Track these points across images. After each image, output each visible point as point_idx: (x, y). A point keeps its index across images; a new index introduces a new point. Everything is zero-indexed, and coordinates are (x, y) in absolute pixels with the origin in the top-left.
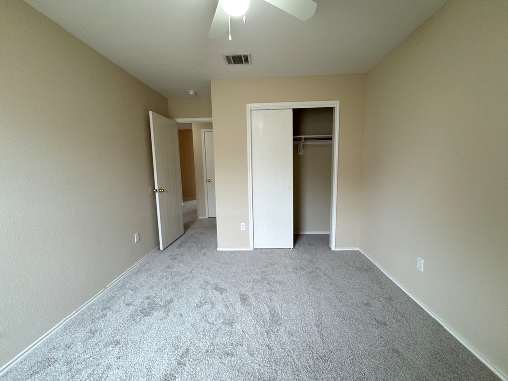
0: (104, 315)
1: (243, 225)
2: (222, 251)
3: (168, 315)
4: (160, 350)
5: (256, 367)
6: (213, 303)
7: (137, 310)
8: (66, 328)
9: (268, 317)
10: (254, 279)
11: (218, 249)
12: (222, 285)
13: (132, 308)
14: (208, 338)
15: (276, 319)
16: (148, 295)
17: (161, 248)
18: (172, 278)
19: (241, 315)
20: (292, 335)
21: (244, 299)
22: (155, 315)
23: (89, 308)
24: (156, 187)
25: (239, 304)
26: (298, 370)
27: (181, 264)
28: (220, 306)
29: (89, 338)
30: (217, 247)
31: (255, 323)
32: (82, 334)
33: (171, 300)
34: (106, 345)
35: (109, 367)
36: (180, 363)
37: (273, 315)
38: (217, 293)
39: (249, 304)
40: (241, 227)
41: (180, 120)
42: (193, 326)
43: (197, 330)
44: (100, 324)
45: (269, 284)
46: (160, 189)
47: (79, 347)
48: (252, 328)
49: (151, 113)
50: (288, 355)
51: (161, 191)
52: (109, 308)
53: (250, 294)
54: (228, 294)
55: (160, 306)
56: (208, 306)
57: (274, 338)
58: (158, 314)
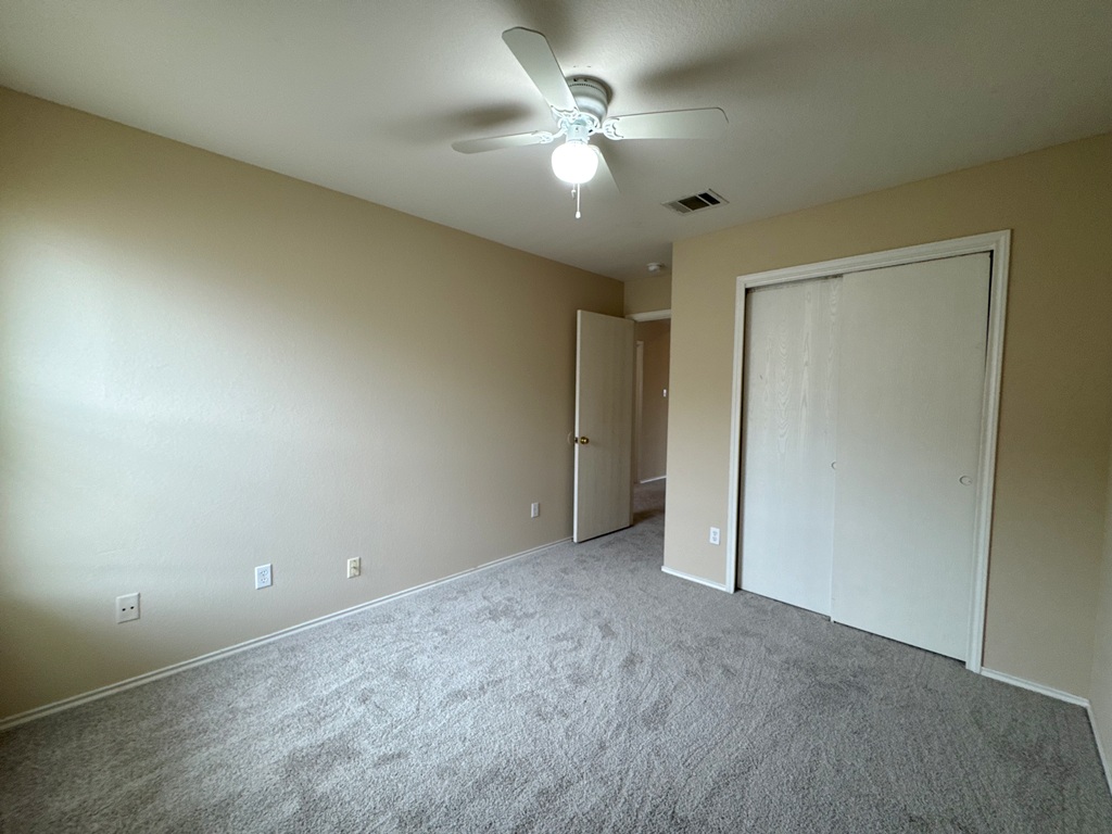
0: (456, 598)
1: (715, 533)
2: (667, 575)
3: (513, 630)
4: (474, 664)
5: (561, 753)
6: (580, 645)
7: (488, 608)
8: (418, 597)
9: (645, 706)
10: (681, 642)
11: (664, 569)
12: (617, 627)
13: (486, 603)
14: (534, 682)
15: (656, 716)
16: (511, 595)
17: (575, 540)
18: (557, 588)
19: (603, 680)
20: (658, 755)
21: (630, 663)
22: (501, 623)
23: (449, 585)
24: (577, 435)
25: (616, 664)
26: (615, 799)
27: (584, 572)
28: (585, 654)
29: (429, 615)
30: (663, 564)
31: (614, 702)
32: (426, 608)
33: (532, 615)
34: (436, 630)
35: (423, 651)
36: (482, 688)
37: (655, 711)
38: (597, 633)
39: (631, 673)
40: (712, 535)
41: (642, 317)
42: (530, 658)
43: (529, 665)
44: (447, 606)
45: (701, 662)
46: (583, 438)
47: (416, 620)
48: (602, 705)
49: (579, 312)
50: (620, 773)
51: (585, 441)
52: (465, 593)
53: (648, 660)
54: (613, 643)
55: (515, 616)
56: (570, 645)
57: (622, 738)
58: (504, 623)
